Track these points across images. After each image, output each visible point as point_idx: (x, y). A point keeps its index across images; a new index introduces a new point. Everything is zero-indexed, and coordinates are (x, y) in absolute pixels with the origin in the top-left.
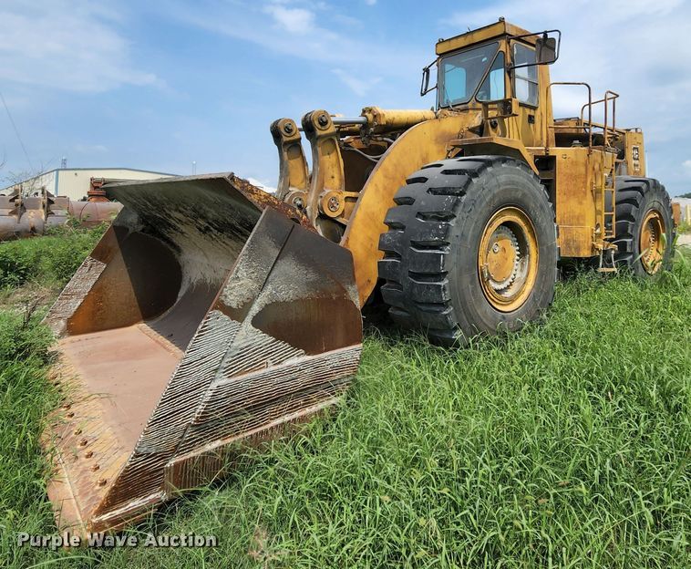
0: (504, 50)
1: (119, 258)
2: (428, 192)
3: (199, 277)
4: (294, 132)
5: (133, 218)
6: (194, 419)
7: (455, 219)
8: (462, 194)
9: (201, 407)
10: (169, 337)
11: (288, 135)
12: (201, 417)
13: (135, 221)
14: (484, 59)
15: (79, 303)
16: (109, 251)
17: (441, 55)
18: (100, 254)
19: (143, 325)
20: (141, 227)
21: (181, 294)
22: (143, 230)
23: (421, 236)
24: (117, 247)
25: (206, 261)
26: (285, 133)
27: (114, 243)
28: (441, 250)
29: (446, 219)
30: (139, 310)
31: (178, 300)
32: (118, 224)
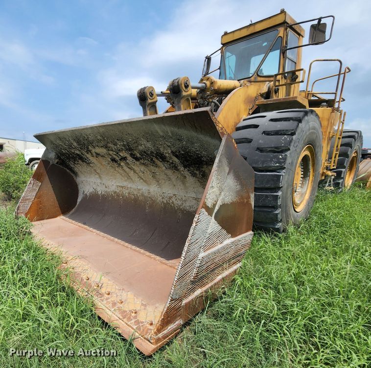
0: (282, 36)
1: (46, 179)
2: (262, 134)
3: (91, 190)
4: (154, 96)
5: (52, 155)
6: (192, 277)
7: (289, 152)
8: (293, 134)
9: (195, 270)
10: (84, 224)
11: (151, 98)
12: (196, 276)
13: (53, 157)
14: (265, 44)
15: (30, 204)
16: (42, 175)
17: (224, 45)
18: (37, 176)
19: (62, 217)
20: (57, 160)
21: (79, 200)
22: (57, 163)
23: (263, 164)
24: (46, 173)
25: (99, 181)
26: (149, 96)
27: (43, 170)
28: (278, 172)
29: (282, 152)
30: (59, 209)
31: (78, 203)
32: (44, 159)
